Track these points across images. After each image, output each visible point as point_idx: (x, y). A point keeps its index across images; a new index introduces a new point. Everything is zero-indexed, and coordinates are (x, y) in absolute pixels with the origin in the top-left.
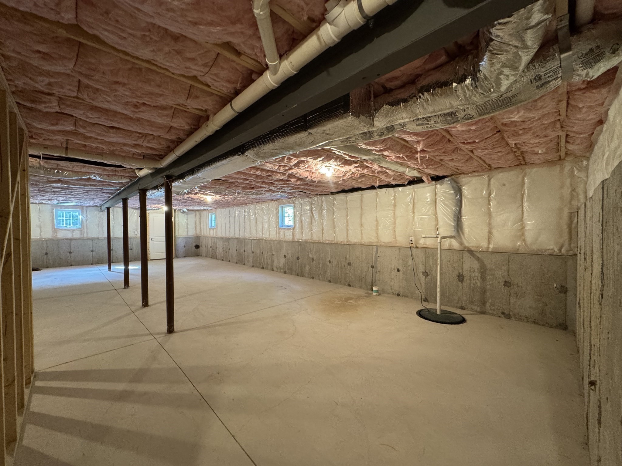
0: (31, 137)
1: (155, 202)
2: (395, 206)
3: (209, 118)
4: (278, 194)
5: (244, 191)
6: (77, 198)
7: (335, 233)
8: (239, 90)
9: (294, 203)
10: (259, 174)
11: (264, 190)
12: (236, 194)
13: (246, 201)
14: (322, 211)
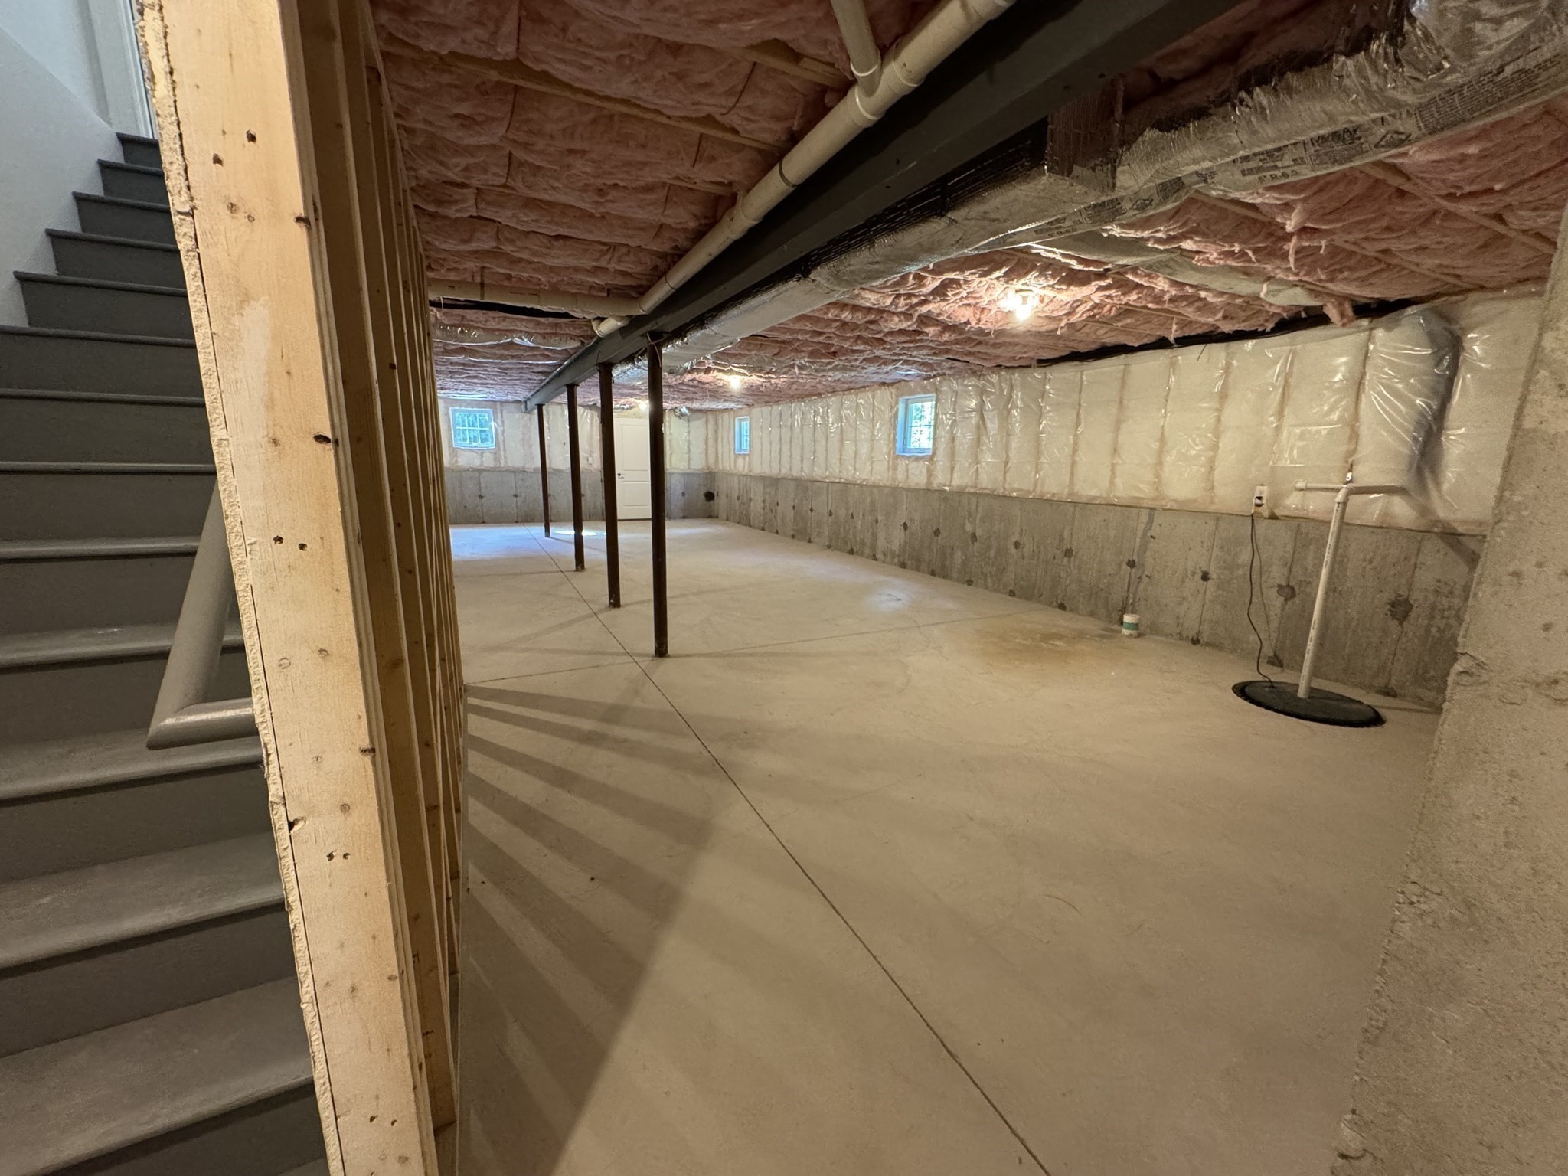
0: (429, 267)
1: (625, 391)
2: (1223, 395)
3: (736, 198)
4: (896, 368)
5: (813, 362)
6: (487, 384)
7: (1037, 472)
8: (797, 132)
9: (937, 391)
10: (847, 320)
11: (861, 358)
12: (796, 370)
13: (819, 386)
14: (1009, 412)
